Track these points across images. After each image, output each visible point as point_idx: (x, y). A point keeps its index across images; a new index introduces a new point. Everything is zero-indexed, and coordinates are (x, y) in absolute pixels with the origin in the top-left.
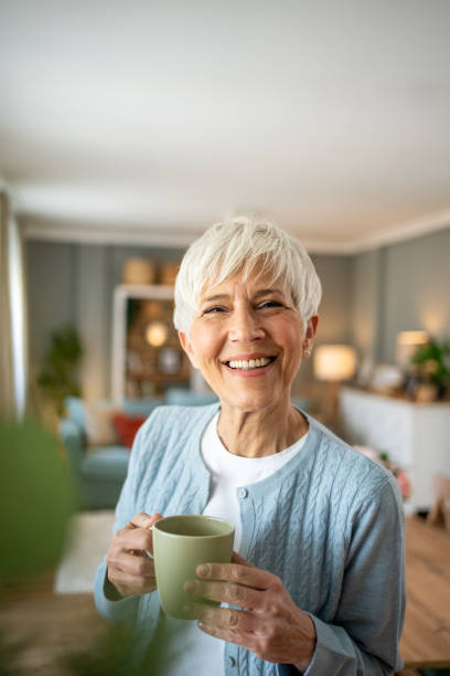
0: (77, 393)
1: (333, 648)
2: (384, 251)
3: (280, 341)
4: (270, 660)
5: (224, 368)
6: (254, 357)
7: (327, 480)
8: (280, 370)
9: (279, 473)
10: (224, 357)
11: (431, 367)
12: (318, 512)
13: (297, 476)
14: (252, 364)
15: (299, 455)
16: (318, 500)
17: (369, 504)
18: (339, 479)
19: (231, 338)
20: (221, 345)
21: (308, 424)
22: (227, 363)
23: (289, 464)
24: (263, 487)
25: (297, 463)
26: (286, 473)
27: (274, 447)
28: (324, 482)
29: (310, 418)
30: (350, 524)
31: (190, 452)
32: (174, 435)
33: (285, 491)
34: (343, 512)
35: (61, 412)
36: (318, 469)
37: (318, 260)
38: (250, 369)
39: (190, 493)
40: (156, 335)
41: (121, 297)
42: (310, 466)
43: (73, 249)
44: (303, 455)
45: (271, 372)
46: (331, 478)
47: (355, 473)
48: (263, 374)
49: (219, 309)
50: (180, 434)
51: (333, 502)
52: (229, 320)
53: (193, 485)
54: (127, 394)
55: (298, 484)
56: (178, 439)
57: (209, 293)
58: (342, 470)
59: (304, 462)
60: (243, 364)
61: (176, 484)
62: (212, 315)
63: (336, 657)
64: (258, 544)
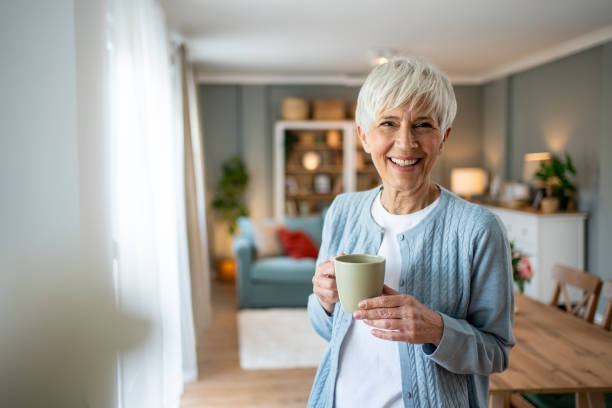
0: (245, 213)
1: (457, 329)
2: (511, 79)
3: (426, 150)
4: (417, 343)
5: (389, 161)
6: (408, 159)
7: (455, 221)
8: (423, 169)
9: (423, 222)
10: (389, 155)
11: (555, 181)
12: (450, 242)
13: (435, 222)
14: (407, 163)
15: (435, 209)
16: (450, 236)
17: (483, 232)
18: (462, 220)
19: (396, 145)
20: (390, 147)
21: (440, 190)
22: (390, 159)
23: (429, 215)
24: (413, 232)
25: (434, 214)
26: (428, 221)
27: (420, 207)
28: (453, 224)
29: (442, 188)
30: (471, 247)
31: (364, 219)
32: (352, 210)
33: (428, 232)
34: (467, 239)
35: (232, 230)
36: (448, 216)
37: (459, 89)
38: (405, 166)
39: (368, 242)
40: (311, 162)
41: (280, 129)
42: (443, 215)
43: (238, 89)
44: (437, 210)
45: (417, 169)
46: (457, 220)
47: (472, 215)
48: (412, 170)
49: (390, 124)
50: (356, 208)
51: (460, 235)
52: (396, 133)
53: (370, 237)
54: (286, 211)
55: (436, 227)
56: (355, 212)
57: (386, 114)
58: (464, 215)
59: (439, 214)
60: (400, 162)
61: (357, 239)
62: (385, 128)
63: (459, 335)
64: (413, 267)
